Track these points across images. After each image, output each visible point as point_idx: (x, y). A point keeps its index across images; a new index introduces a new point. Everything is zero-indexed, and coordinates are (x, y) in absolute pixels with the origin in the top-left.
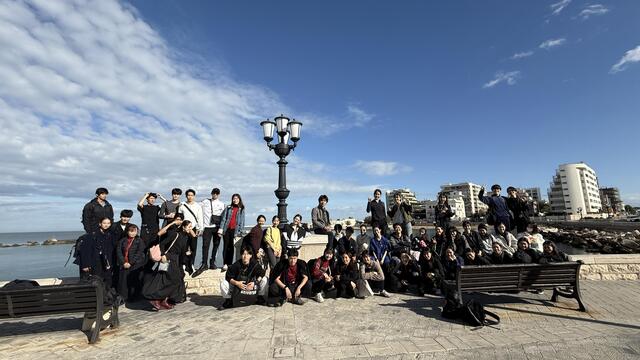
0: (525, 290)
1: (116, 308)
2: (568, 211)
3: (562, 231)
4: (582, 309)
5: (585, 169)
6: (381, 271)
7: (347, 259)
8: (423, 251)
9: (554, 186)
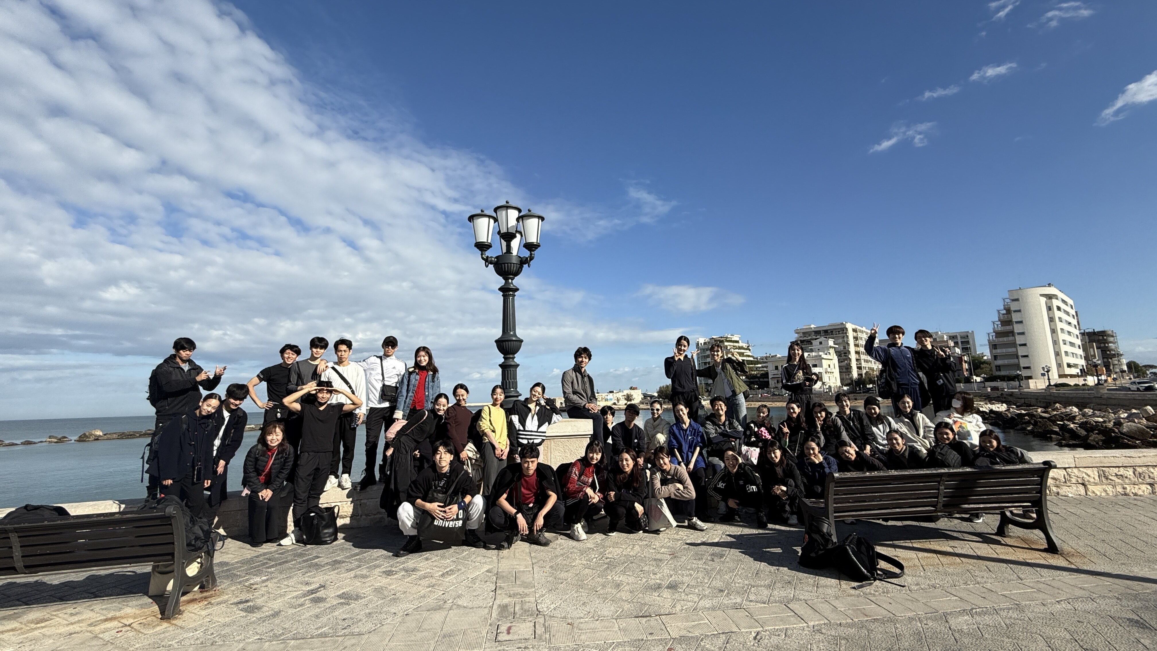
0: (950, 516)
1: (210, 554)
2: (1024, 373)
3: (1014, 410)
4: (1052, 548)
5: (1055, 296)
6: (689, 482)
7: (628, 462)
8: (766, 447)
9: (1000, 328)
